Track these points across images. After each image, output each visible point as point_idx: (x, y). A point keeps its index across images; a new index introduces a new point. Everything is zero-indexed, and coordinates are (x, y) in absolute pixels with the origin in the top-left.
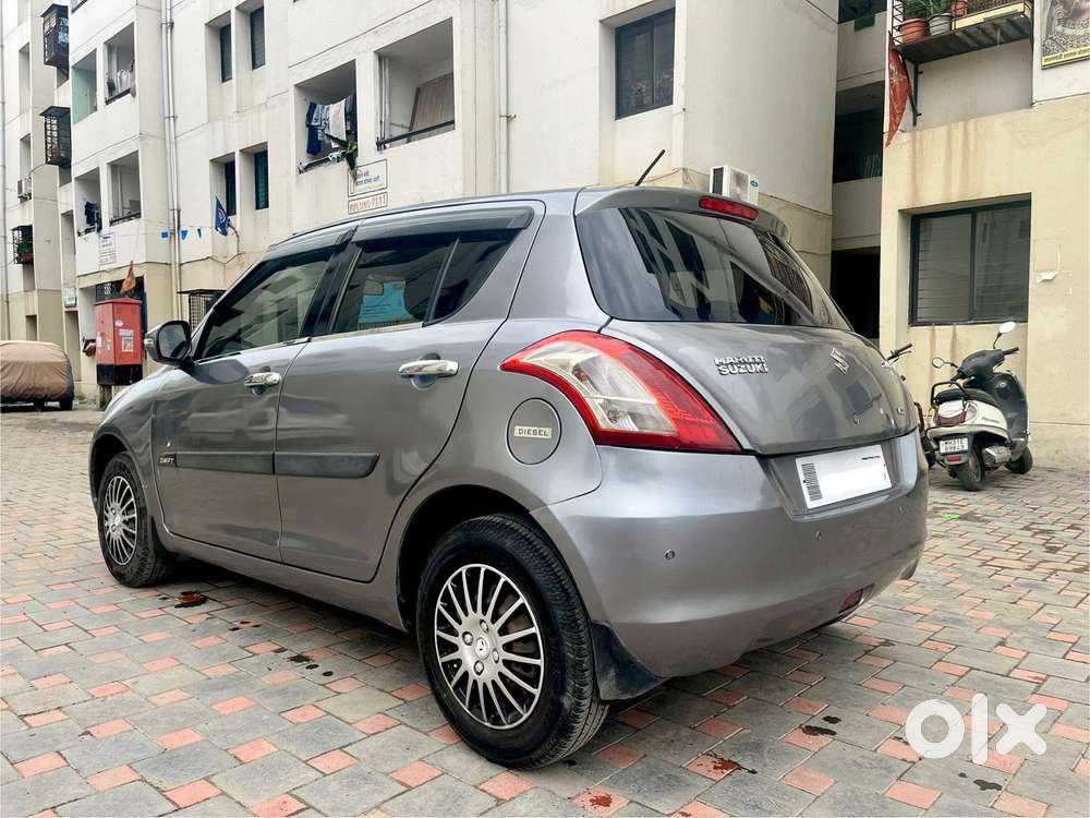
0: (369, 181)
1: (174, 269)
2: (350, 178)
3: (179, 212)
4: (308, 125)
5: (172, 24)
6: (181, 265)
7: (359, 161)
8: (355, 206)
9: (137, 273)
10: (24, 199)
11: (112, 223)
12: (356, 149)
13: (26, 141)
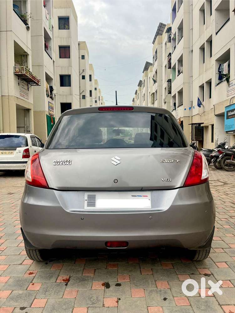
0: (233, 85)
1: (191, 118)
2: (228, 85)
3: (192, 102)
4: (219, 71)
5: (192, 51)
6: (192, 116)
7: (230, 80)
8: (229, 94)
9: (181, 120)
10: (165, 103)
11: (178, 107)
12: (230, 76)
13: (165, 88)
